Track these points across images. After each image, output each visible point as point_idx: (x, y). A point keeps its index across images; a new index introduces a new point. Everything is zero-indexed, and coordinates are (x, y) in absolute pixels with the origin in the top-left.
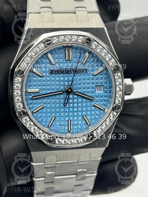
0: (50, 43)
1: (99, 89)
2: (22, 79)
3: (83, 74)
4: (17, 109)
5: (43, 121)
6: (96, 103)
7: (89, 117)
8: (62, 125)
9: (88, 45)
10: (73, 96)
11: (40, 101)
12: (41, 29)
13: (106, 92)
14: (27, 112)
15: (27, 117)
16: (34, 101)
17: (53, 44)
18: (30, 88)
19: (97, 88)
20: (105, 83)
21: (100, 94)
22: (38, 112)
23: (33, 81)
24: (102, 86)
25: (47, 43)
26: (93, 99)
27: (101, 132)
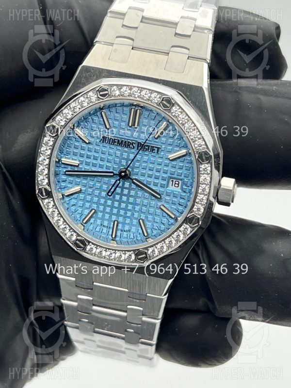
0: (106, 94)
1: (175, 184)
2: (53, 140)
3: (153, 154)
4: (38, 184)
5: (78, 212)
6: (165, 205)
7: (149, 225)
8: (104, 226)
9: (165, 110)
10: (130, 185)
11: (79, 181)
12: (103, 70)
13: (185, 192)
14: (51, 191)
15: (52, 199)
16: (70, 179)
17: (111, 97)
18: (67, 156)
19: (172, 181)
20: (185, 177)
21: (175, 192)
22: (72, 197)
23: (73, 147)
24: (181, 180)
25: (101, 93)
26: (159, 197)
27: (160, 253)
